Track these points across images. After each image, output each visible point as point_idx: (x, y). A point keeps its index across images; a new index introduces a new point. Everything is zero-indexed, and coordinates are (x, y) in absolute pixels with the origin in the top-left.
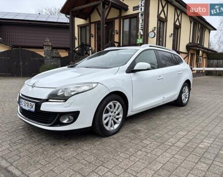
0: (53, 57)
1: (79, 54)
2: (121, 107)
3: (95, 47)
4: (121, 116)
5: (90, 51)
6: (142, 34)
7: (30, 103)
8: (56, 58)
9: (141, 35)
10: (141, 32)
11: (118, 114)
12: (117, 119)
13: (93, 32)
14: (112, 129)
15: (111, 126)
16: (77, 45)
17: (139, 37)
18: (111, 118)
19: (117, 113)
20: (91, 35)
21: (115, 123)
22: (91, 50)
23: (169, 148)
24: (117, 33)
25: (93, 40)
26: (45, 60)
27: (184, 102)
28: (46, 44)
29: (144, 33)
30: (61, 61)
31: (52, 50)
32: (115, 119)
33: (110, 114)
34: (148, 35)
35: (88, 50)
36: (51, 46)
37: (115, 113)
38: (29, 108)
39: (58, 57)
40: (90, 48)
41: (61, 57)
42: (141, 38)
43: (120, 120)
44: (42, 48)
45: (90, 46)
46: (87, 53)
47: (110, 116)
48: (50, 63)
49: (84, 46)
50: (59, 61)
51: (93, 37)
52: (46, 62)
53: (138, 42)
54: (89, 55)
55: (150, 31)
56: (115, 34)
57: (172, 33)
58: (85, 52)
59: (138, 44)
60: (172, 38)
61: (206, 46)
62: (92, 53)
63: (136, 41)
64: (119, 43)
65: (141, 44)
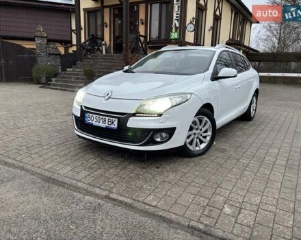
0: (49, 54)
1: (88, 50)
2: (209, 122)
3: (110, 41)
4: (210, 133)
5: (104, 47)
6: (177, 25)
7: (107, 118)
8: (54, 56)
9: (176, 28)
10: (176, 23)
11: (206, 131)
12: (205, 137)
13: (107, 20)
14: (197, 148)
15: (196, 146)
16: (83, 40)
17: (174, 30)
18: (196, 136)
19: (203, 130)
20: (103, 24)
21: (201, 142)
22: (105, 44)
23: (273, 167)
24: (142, 24)
25: (107, 31)
26: (39, 58)
27: (252, 115)
28: (39, 34)
29: (180, 25)
30: (62, 60)
31: (47, 44)
32: (201, 138)
33: (194, 131)
34: (185, 28)
35: (100, 45)
36: (46, 37)
37: (201, 130)
38: (107, 125)
39: (57, 54)
40: (104, 43)
41: (60, 54)
42: (176, 31)
43: (208, 138)
44: (32, 40)
45: (103, 40)
46: (98, 49)
47: (195, 134)
48: (45, 63)
49: (95, 40)
50: (59, 60)
51: (107, 26)
52: (39, 61)
53: (172, 37)
54: (102, 52)
55: (188, 22)
56: (140, 24)
57: (212, 25)
58: (96, 48)
59: (172, 39)
60: (211, 32)
61: (246, 44)
62: (106, 49)
63: (169, 35)
64: (145, 37)
65: (176, 39)
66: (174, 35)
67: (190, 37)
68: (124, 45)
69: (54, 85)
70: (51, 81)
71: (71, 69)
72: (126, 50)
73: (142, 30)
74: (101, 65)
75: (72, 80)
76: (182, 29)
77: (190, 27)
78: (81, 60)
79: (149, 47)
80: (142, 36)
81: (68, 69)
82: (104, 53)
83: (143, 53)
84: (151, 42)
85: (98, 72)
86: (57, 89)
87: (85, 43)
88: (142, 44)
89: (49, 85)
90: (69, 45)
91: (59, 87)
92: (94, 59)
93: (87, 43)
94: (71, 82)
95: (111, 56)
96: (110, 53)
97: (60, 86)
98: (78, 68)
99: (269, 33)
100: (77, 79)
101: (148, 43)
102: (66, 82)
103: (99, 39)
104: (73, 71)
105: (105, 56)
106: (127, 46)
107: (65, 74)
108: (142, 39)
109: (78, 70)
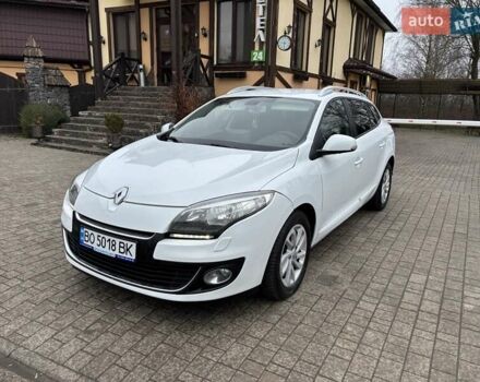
1: (115, 80)
3: (152, 64)
4: (304, 251)
5: (142, 74)
6: (263, 39)
8: (58, 89)
9: (261, 43)
10: (260, 35)
13: (146, 29)
16: (106, 62)
20: (140, 36)
22: (144, 70)
24: (205, 35)
25: (146, 47)
26: (31, 93)
28: (30, 52)
29: (267, 38)
30: (71, 96)
31: (44, 68)
35: (136, 71)
36: (42, 57)
39: (62, 86)
40: (141, 67)
41: (68, 86)
42: (261, 49)
45: (140, 62)
46: (133, 78)
48: (41, 101)
49: (126, 62)
50: (66, 96)
51: (146, 39)
52: (32, 98)
53: (255, 59)
54: (138, 83)
55: (280, 33)
56: (201, 36)
57: (320, 37)
58: (129, 75)
59: (254, 62)
60: (319, 48)
61: (376, 66)
62: (146, 78)
63: (250, 56)
64: (210, 58)
65: (260, 62)
66: (258, 56)
67: (284, 59)
68: (174, 72)
69: (57, 141)
70: (52, 133)
71: (86, 113)
72: (178, 81)
73: (204, 47)
74: (137, 105)
75: (88, 132)
76: (271, 45)
77: (284, 43)
78: (104, 98)
79: (217, 75)
80: (205, 57)
81: (80, 113)
82: (142, 84)
83: (206, 84)
84: (219, 66)
85: (130, 118)
86: (60, 148)
87: (110, 66)
88: (204, 70)
89: (48, 140)
90: (86, 68)
91: (64, 145)
92: (125, 95)
93: (114, 66)
94: (86, 136)
95: (154, 90)
96: (153, 84)
97: (67, 142)
98: (98, 110)
99: (412, 46)
100: (96, 130)
101: (215, 68)
102: (76, 135)
103: (134, 60)
104: (90, 115)
105: (143, 89)
106: (178, 74)
107: (77, 121)
108: (205, 61)
109: (97, 114)
